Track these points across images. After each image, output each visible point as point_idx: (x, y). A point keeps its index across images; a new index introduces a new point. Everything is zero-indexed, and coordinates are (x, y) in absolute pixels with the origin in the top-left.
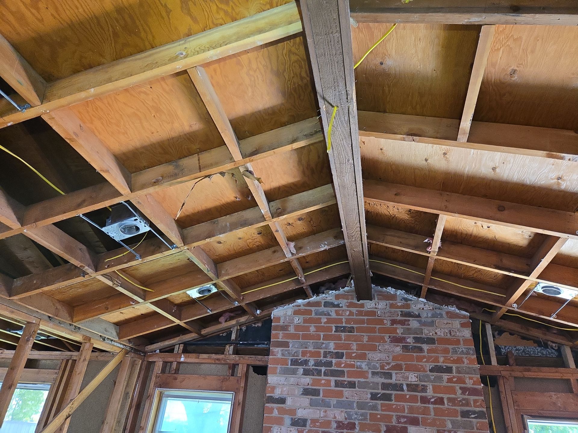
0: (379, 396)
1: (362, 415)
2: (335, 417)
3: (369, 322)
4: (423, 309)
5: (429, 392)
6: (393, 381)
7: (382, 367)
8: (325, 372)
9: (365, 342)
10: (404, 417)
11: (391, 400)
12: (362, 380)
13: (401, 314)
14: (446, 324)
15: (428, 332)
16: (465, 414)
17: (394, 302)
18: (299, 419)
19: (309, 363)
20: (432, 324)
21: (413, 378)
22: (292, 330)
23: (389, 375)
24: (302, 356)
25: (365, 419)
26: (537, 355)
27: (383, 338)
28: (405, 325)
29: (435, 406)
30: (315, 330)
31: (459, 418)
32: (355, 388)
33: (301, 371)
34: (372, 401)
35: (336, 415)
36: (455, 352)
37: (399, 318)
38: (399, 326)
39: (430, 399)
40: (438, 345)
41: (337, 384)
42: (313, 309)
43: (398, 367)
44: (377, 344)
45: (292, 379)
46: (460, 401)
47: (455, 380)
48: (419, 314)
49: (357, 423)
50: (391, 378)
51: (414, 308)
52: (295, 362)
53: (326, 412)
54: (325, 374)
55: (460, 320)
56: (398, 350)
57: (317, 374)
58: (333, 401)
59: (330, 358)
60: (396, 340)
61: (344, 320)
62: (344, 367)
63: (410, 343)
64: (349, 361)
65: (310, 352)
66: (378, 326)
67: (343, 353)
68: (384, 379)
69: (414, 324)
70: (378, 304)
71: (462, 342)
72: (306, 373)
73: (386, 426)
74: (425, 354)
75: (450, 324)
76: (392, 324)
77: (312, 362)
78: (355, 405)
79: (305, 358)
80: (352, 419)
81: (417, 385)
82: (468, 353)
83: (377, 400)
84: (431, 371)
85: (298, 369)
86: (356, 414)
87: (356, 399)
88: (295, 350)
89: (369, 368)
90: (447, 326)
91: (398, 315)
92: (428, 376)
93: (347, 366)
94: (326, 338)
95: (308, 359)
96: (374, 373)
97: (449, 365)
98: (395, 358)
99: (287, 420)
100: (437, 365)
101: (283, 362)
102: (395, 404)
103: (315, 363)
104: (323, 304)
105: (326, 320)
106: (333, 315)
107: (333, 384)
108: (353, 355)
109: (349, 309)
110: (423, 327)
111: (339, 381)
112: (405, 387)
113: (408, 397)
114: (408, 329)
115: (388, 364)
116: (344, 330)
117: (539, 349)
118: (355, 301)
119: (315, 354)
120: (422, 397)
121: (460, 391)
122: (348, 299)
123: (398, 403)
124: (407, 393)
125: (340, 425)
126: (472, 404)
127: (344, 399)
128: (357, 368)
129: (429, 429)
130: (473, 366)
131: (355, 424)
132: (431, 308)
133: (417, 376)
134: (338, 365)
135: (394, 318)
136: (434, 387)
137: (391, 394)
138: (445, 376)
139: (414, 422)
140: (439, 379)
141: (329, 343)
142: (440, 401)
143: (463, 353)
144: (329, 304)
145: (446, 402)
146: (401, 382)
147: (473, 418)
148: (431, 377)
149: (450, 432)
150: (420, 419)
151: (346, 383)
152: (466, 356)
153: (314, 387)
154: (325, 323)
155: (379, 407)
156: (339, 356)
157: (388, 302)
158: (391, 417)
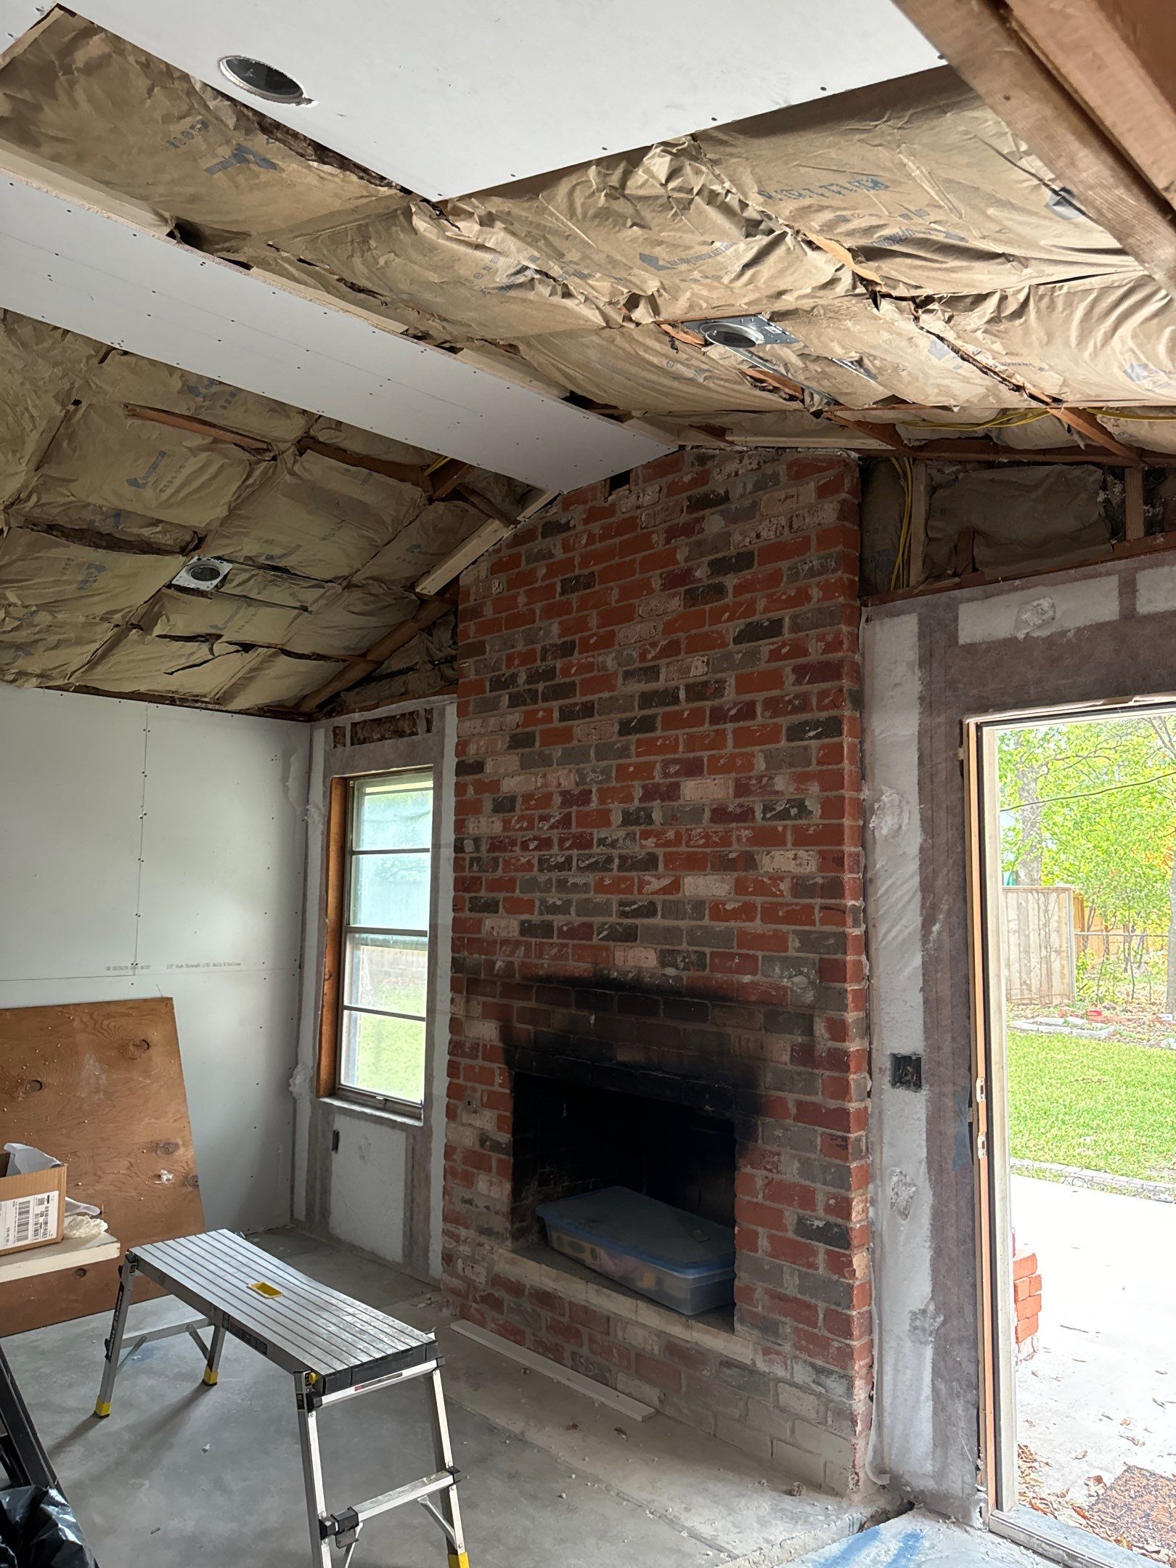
0: (633, 724)
1: (602, 772)
2: (559, 784)
3: (624, 549)
4: (737, 474)
5: (729, 695)
6: (661, 684)
7: (643, 657)
8: (543, 693)
9: (614, 604)
10: (675, 762)
11: (653, 729)
13: (687, 507)
14: (785, 499)
15: (742, 538)
16: (796, 732)
17: (674, 477)
18: (504, 798)
19: (519, 679)
20: (749, 513)
21: (698, 667)
22: (488, 611)
23: (652, 673)
24: (507, 666)
25: (609, 778)
27: (646, 585)
28: (693, 533)
29: (737, 725)
31: (784, 744)
32: (592, 716)
33: (506, 700)
34: (621, 738)
35: (561, 781)
37: (685, 518)
38: (682, 540)
40: (760, 568)
41: (563, 714)
42: (522, 549)
43: (672, 649)
44: (636, 601)
45: (492, 721)
46: (790, 702)
47: (784, 651)
48: (727, 492)
49: (594, 790)
50: (658, 678)
51: (717, 477)
52: (498, 684)
53: (544, 776)
54: (545, 697)
55: (817, 477)
56: (676, 604)
57: (531, 699)
58: (557, 752)
59: (552, 659)
60: (675, 580)
61: (576, 562)
62: (575, 674)
63: (700, 580)
65: (520, 653)
66: (639, 556)
67: (573, 642)
68: (646, 683)
69: (714, 523)
70: (644, 495)
71: (814, 543)
72: (515, 701)
73: (644, 787)
74: (729, 599)
75: (793, 496)
76: (668, 542)
77: (523, 676)
78: (592, 753)
79: (511, 671)
80: (586, 783)
81: (705, 684)
82: (824, 570)
83: (630, 734)
84: (737, 641)
85: (501, 696)
86: (594, 771)
87: (594, 739)
88: (495, 656)
90: (785, 507)
91: (682, 511)
92: (730, 655)
93: (580, 669)
94: (550, 612)
95: (516, 671)
96: (628, 675)
97: (775, 615)
98: (669, 627)
99: (488, 805)
100: (751, 623)
101: (478, 687)
102: (661, 737)
103: (528, 678)
104: (540, 530)
105: (544, 571)
106: (559, 554)
107: (556, 715)
108: (592, 641)
109: (588, 527)
110: (732, 527)
111: (566, 706)
112: (682, 695)
113: (686, 714)
114: (700, 544)
115: (654, 645)
116: (578, 584)
118: (599, 502)
119: (528, 658)
120: (713, 710)
121: (792, 678)
122: (585, 502)
123: (666, 733)
124: (685, 707)
125: (568, 798)
126: (814, 703)
127: (575, 743)
128: (599, 671)
129: (720, 779)
130: (831, 602)
131: (590, 792)
132: (754, 466)
133: (708, 659)
134: (566, 671)
135: (673, 522)
136: (740, 679)
137: (655, 717)
138: (765, 646)
139: (693, 769)
140: (752, 656)
141: (550, 625)
142: (747, 711)
143: (812, 573)
144: (552, 528)
145: (759, 710)
146: (674, 684)
147: (811, 738)
148: (736, 656)
149: (759, 779)
150: (705, 760)
151: (577, 708)
152: (817, 579)
153: (526, 730)
154: (545, 577)
155: (633, 748)
156: (567, 650)
157: (664, 481)
158: (652, 766)
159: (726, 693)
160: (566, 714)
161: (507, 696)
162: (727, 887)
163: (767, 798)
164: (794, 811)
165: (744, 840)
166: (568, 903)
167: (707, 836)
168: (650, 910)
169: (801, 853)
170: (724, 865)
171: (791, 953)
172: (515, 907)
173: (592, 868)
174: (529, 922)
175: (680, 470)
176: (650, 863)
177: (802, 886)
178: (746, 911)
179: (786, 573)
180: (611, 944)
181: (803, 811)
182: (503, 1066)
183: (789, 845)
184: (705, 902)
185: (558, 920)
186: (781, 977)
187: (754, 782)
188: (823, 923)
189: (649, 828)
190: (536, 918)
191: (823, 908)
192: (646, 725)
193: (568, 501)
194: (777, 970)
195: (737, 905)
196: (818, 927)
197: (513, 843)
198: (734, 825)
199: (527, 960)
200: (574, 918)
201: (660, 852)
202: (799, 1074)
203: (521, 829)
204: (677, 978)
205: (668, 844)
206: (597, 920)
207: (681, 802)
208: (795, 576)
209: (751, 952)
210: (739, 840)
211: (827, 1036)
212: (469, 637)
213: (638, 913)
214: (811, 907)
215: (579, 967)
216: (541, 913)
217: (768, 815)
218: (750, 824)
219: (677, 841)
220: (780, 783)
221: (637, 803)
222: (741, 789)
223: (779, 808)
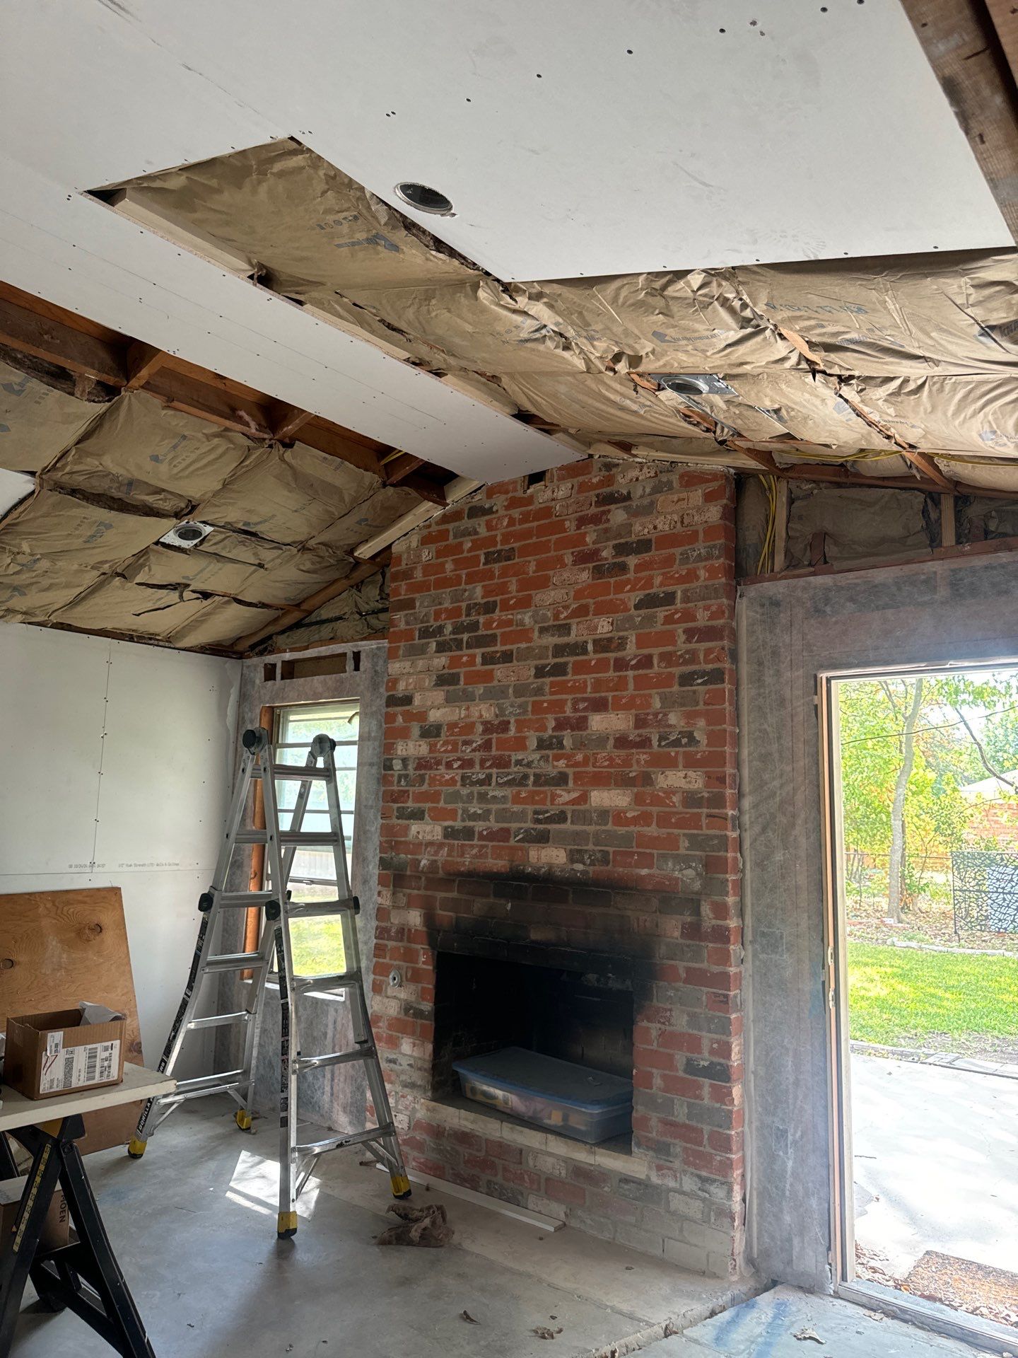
0: (547, 669)
1: (520, 706)
2: (481, 716)
3: (541, 531)
4: (637, 479)
5: (630, 649)
6: (572, 638)
7: (556, 617)
8: (467, 642)
9: (531, 574)
10: (584, 700)
11: (565, 674)
13: (595, 502)
14: (678, 502)
15: (641, 528)
16: (686, 680)
17: (584, 478)
18: (431, 726)
19: (445, 630)
20: (649, 509)
21: (604, 626)
22: (418, 575)
23: (565, 629)
24: (435, 619)
25: (525, 712)
27: (560, 560)
28: (601, 522)
29: (636, 672)
30: (453, 567)
31: (676, 688)
32: (511, 662)
33: (433, 646)
34: (537, 680)
35: (483, 713)
37: (594, 510)
38: (591, 527)
39: (630, 660)
40: (657, 553)
42: (451, 526)
43: (582, 612)
44: (551, 573)
45: (421, 664)
46: (681, 656)
47: (677, 616)
48: (629, 493)
49: (512, 721)
50: (569, 634)
51: (621, 481)
52: (425, 633)
53: (468, 709)
54: (468, 646)
55: (704, 486)
56: (585, 576)
57: (456, 647)
58: (480, 689)
59: (475, 615)
60: (584, 558)
61: (499, 538)
62: (496, 627)
63: (606, 559)
64: (504, 616)
65: (446, 609)
66: (553, 537)
67: (495, 602)
68: (558, 637)
69: (618, 516)
70: (559, 490)
71: (701, 535)
72: (441, 648)
73: (556, 719)
74: (631, 575)
75: (684, 499)
76: (578, 528)
77: (449, 627)
78: (511, 691)
79: (438, 624)
80: (505, 715)
81: (610, 640)
82: (709, 557)
83: (543, 676)
84: (637, 607)
85: (429, 643)
86: (512, 706)
87: (513, 680)
88: (424, 611)
90: (677, 507)
91: (591, 505)
92: (631, 618)
93: (500, 624)
94: (471, 579)
95: (443, 623)
96: (543, 630)
97: (670, 589)
98: (579, 595)
99: (416, 731)
100: (649, 594)
101: (408, 635)
102: (572, 680)
103: (454, 629)
104: (466, 512)
105: (470, 545)
106: (483, 531)
107: (479, 660)
108: (512, 602)
109: (509, 512)
110: (633, 520)
111: (488, 653)
112: (590, 647)
113: (593, 663)
114: (606, 530)
115: (566, 607)
116: (499, 556)
118: (520, 494)
119: (454, 613)
120: (616, 660)
121: (683, 638)
122: (507, 492)
123: (575, 677)
124: (592, 657)
125: (488, 727)
126: (702, 657)
127: (495, 683)
128: (517, 625)
129: (622, 715)
130: (716, 582)
131: (509, 722)
132: (652, 474)
133: (613, 621)
134: (488, 625)
135: (583, 513)
136: (638, 637)
137: (566, 664)
138: (661, 613)
139: (600, 706)
140: (650, 620)
141: (475, 588)
142: (646, 662)
143: (700, 558)
144: (476, 512)
145: (655, 661)
146: (584, 638)
147: (699, 684)
148: (636, 619)
149: (656, 715)
150: (610, 699)
151: (498, 655)
152: (704, 563)
153: (451, 671)
154: (470, 550)
155: (547, 689)
156: (489, 608)
157: (575, 481)
158: (564, 702)
159: (628, 647)
160: (487, 659)
161: (435, 644)
162: (628, 800)
163: (662, 730)
164: (684, 741)
165: (643, 762)
166: (488, 812)
167: (611, 759)
168: (561, 817)
169: (691, 773)
170: (624, 782)
171: (682, 851)
172: (438, 816)
173: (509, 783)
174: (452, 827)
175: (589, 473)
176: (562, 779)
177: (691, 799)
178: (644, 819)
179: (678, 557)
180: (526, 845)
181: (692, 740)
182: (427, 947)
183: (681, 767)
184: (607, 811)
185: (479, 826)
186: (673, 870)
187: (651, 717)
188: (708, 828)
189: (560, 752)
190: (458, 824)
191: (709, 816)
192: (559, 670)
193: (491, 491)
194: (670, 864)
195: (636, 814)
196: (705, 831)
197: (438, 763)
198: (634, 751)
199: (449, 859)
200: (494, 825)
201: (570, 771)
202: (688, 946)
203: (445, 751)
204: (584, 872)
205: (576, 765)
206: (514, 826)
207: (589, 731)
208: (685, 559)
209: (648, 851)
210: (638, 762)
211: (711, 916)
212: (400, 595)
213: (550, 820)
214: (699, 815)
215: (497, 864)
216: (463, 820)
217: (663, 743)
218: (647, 750)
219: (586, 761)
220: (673, 719)
221: (550, 732)
222: (640, 723)
223: (672, 738)
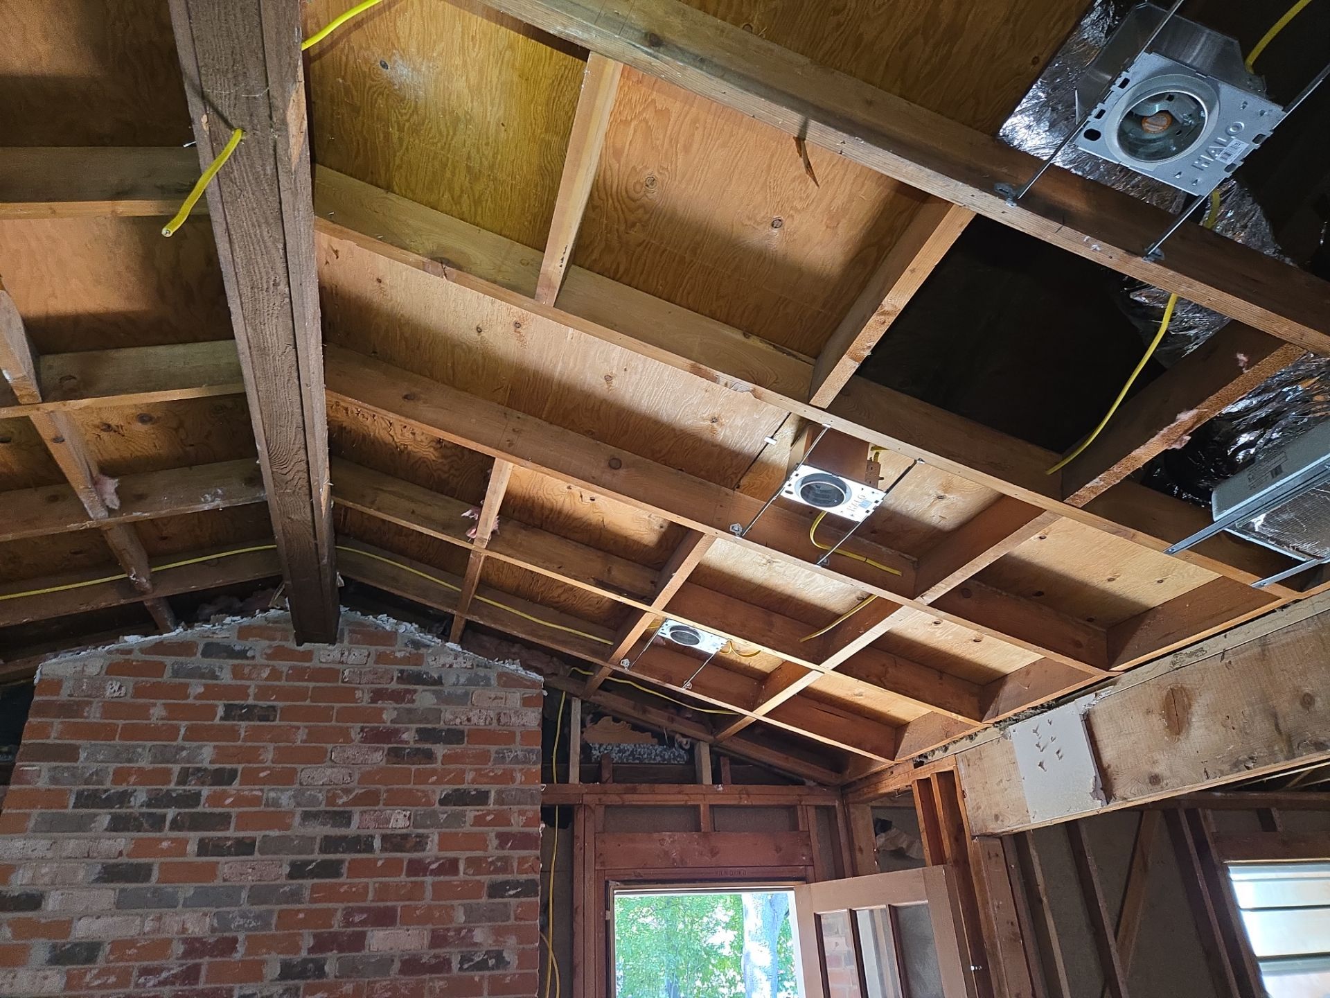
0: (311, 867)
1: (257, 917)
2: (184, 930)
3: (318, 694)
4: (451, 666)
5: (430, 850)
6: (353, 830)
7: (331, 800)
8: (174, 820)
9: (298, 743)
10: (361, 910)
11: (337, 875)
12: (275, 833)
13: (398, 677)
14: (495, 699)
15: (452, 717)
16: (497, 890)
17: (387, 649)
18: (76, 945)
19: (132, 799)
20: (464, 699)
21: (399, 821)
22: (94, 714)
23: (343, 818)
24: (114, 782)
25: (267, 925)
26: (652, 762)
27: (345, 733)
28: (403, 701)
29: (437, 879)
30: (164, 713)
31: (484, 900)
32: (252, 853)
33: (104, 819)
34: (291, 882)
35: (188, 925)
36: (501, 759)
37: (394, 686)
38: (389, 704)
39: (430, 864)
40: (470, 746)
41: (203, 849)
42: (169, 660)
43: (369, 799)
44: (329, 746)
45: (73, 844)
46: (492, 863)
47: (489, 818)
48: (440, 678)
49: (241, 937)
50: (348, 824)
51: (431, 663)
52: (88, 799)
53: (159, 919)
54: (175, 826)
55: (523, 690)
56: (378, 758)
57: (152, 826)
58: (187, 890)
59: (195, 784)
60: (376, 737)
61: (252, 691)
62: (232, 805)
63: (407, 742)
64: (247, 791)
65: (140, 770)
66: (337, 705)
67: (236, 771)
68: (332, 826)
69: (425, 699)
70: (349, 654)
71: (518, 738)
72: (118, 825)
73: (315, 936)
74: (438, 765)
75: (502, 698)
76: (374, 701)
77: (141, 796)
78: (244, 895)
79: (121, 788)
80: (230, 930)
81: (405, 837)
82: (526, 761)
83: (303, 877)
84: (443, 802)
85: (96, 815)
86: (244, 915)
87: (250, 880)
88: (95, 766)
89: (298, 805)
90: (494, 704)
91: (392, 679)
92: (434, 814)
93: (240, 801)
94: (193, 734)
95: (130, 788)
96: (307, 816)
97: (484, 787)
98: (366, 778)
99: (40, 954)
100: (459, 790)
101: (53, 798)
102: (346, 884)
103: (150, 800)
104: (201, 648)
105: (201, 690)
106: (226, 678)
107: (192, 847)
108: (262, 775)
109: (271, 663)
110: (443, 707)
111: (211, 839)
112: (377, 843)
113: (380, 863)
114: (410, 711)
115: (347, 791)
116: (250, 713)
117: (659, 749)
118: (291, 645)
119: (155, 777)
120: (411, 862)
121: (495, 842)
122: (271, 638)
123: (352, 880)
124: (379, 854)
125: (194, 947)
126: (515, 865)
127: (218, 882)
128: (267, 805)
129: (414, 931)
130: (533, 787)
131: (235, 940)
132: (468, 665)
133: (410, 815)
134: (217, 800)
135: (381, 686)
136: (443, 837)
137: (341, 862)
138: (471, 812)
139: (384, 918)
140: (458, 819)
141: (201, 747)
142: (450, 867)
143: (516, 760)
144: (218, 650)
145: (462, 867)
146: (368, 832)
147: (511, 896)
148: (441, 816)
149: (458, 930)
150: (399, 909)
151: (229, 843)
152: (520, 766)
153: (134, 861)
154: (199, 697)
155: (306, 894)
156: (222, 777)
157: (373, 649)
158: (330, 913)
159: (428, 847)
160: (208, 848)
161: (108, 817)
163: (464, 949)
164: (491, 962)
165: (438, 990)
167: (394, 989)
179: (493, 756)
181: (501, 961)
187: (452, 933)
189: (318, 981)
192: (331, 869)
193: (247, 631)
198: (427, 977)
207: (365, 952)
210: (432, 990)
212: (48, 737)
217: (466, 966)
218: (446, 975)
220: (479, 936)
221: (304, 954)
222: (438, 940)
223: (477, 959)
